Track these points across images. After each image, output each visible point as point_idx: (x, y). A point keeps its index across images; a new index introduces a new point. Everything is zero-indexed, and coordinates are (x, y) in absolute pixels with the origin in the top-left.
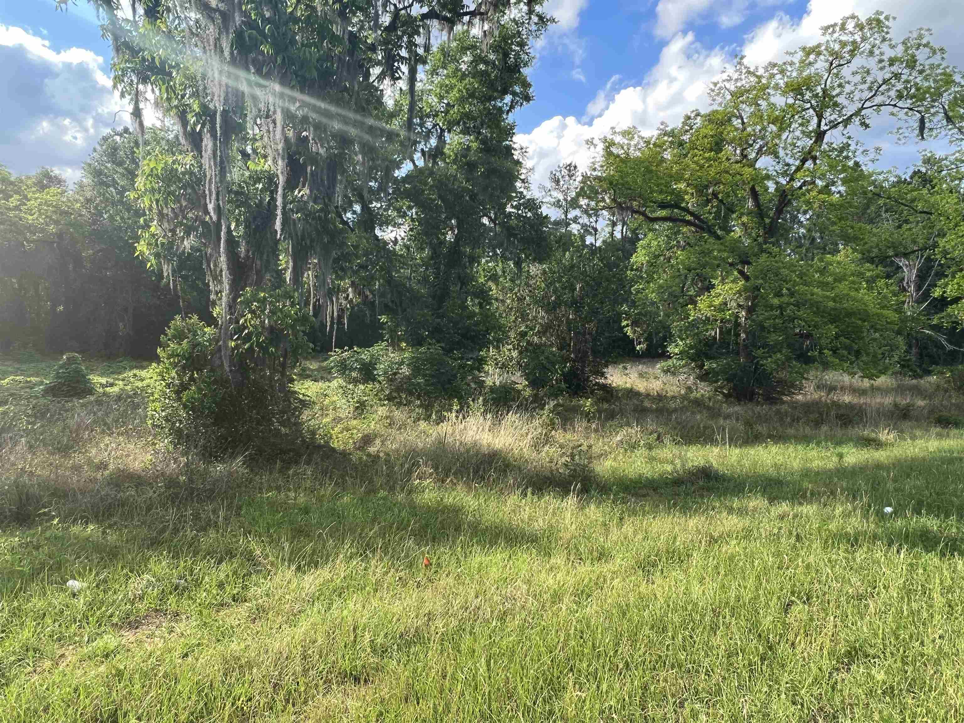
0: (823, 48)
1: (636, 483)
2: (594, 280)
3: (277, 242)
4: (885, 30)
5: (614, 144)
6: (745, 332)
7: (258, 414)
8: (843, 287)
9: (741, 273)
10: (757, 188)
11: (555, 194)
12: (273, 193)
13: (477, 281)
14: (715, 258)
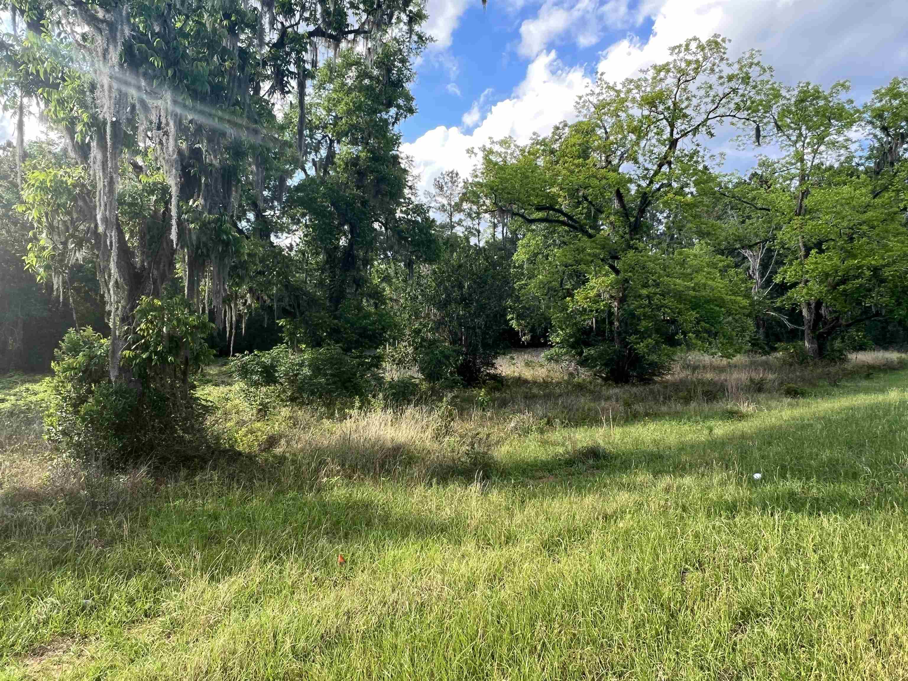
0: (671, 66)
1: (532, 466)
2: (481, 278)
3: (173, 252)
4: (722, 50)
5: (493, 153)
6: (618, 321)
7: (160, 422)
8: (700, 278)
9: (612, 267)
10: (622, 191)
11: (439, 199)
12: (167, 203)
13: (371, 283)
14: (589, 254)
